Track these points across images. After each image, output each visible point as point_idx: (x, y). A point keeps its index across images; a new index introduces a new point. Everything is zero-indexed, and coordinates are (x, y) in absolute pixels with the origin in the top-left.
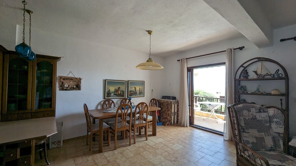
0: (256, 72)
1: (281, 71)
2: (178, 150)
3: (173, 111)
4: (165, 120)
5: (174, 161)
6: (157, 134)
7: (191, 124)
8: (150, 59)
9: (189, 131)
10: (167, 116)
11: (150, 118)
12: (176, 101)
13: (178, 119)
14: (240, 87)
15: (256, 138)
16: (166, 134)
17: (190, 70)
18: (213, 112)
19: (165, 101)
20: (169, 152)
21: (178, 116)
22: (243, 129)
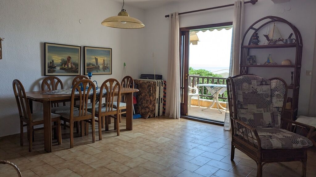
0: (267, 36)
1: (294, 37)
2: (163, 143)
3: (157, 97)
4: (146, 110)
5: (158, 153)
6: (134, 128)
7: (184, 114)
8: (123, 10)
9: (180, 123)
10: (149, 103)
11: (123, 105)
12: (162, 82)
13: (165, 109)
14: (248, 57)
15: (254, 114)
16: (146, 128)
17: (185, 32)
18: (216, 98)
19: (146, 82)
20: (151, 145)
21: (164, 105)
22: (241, 105)
